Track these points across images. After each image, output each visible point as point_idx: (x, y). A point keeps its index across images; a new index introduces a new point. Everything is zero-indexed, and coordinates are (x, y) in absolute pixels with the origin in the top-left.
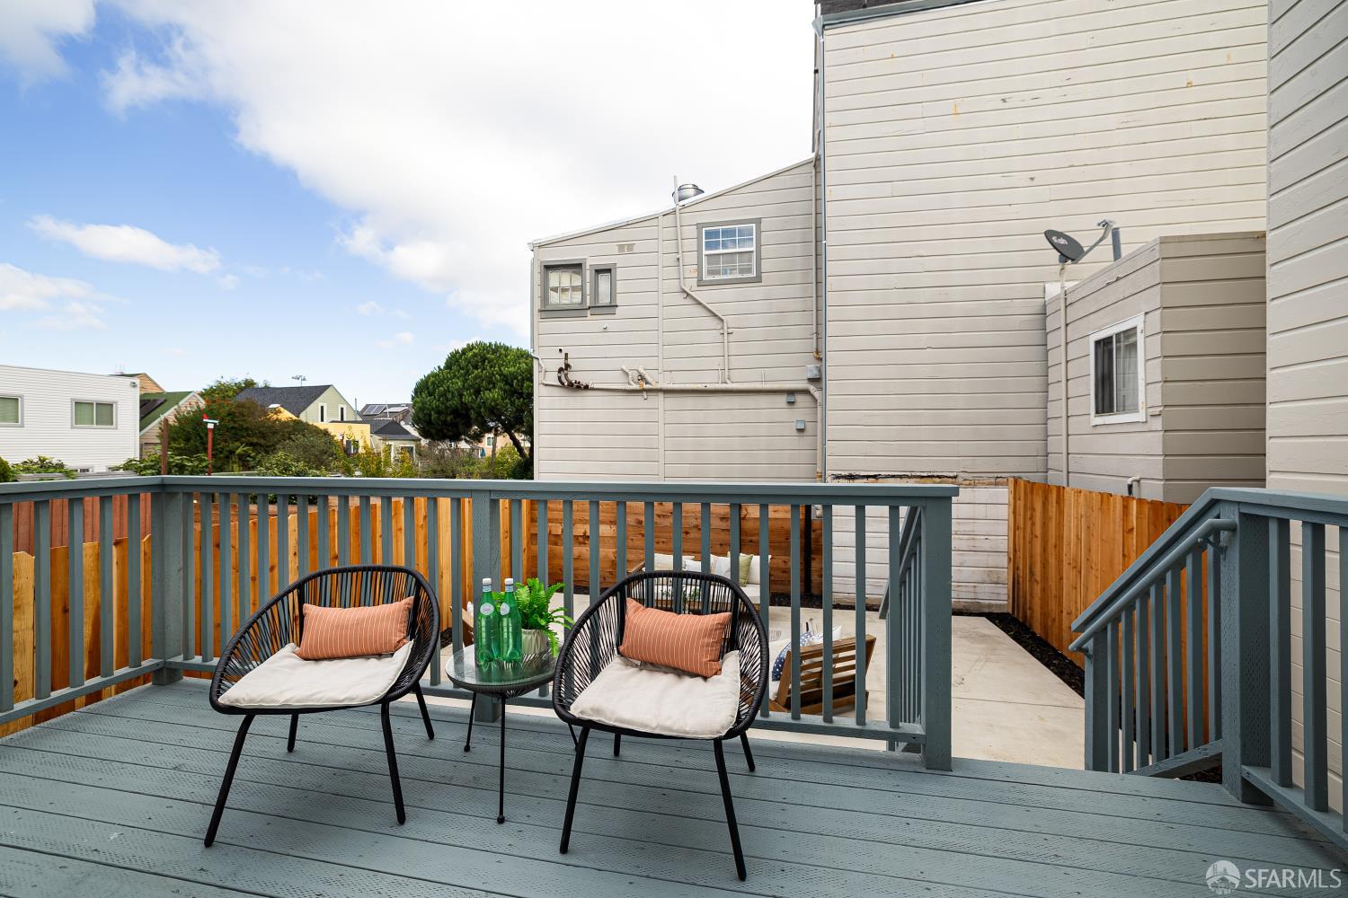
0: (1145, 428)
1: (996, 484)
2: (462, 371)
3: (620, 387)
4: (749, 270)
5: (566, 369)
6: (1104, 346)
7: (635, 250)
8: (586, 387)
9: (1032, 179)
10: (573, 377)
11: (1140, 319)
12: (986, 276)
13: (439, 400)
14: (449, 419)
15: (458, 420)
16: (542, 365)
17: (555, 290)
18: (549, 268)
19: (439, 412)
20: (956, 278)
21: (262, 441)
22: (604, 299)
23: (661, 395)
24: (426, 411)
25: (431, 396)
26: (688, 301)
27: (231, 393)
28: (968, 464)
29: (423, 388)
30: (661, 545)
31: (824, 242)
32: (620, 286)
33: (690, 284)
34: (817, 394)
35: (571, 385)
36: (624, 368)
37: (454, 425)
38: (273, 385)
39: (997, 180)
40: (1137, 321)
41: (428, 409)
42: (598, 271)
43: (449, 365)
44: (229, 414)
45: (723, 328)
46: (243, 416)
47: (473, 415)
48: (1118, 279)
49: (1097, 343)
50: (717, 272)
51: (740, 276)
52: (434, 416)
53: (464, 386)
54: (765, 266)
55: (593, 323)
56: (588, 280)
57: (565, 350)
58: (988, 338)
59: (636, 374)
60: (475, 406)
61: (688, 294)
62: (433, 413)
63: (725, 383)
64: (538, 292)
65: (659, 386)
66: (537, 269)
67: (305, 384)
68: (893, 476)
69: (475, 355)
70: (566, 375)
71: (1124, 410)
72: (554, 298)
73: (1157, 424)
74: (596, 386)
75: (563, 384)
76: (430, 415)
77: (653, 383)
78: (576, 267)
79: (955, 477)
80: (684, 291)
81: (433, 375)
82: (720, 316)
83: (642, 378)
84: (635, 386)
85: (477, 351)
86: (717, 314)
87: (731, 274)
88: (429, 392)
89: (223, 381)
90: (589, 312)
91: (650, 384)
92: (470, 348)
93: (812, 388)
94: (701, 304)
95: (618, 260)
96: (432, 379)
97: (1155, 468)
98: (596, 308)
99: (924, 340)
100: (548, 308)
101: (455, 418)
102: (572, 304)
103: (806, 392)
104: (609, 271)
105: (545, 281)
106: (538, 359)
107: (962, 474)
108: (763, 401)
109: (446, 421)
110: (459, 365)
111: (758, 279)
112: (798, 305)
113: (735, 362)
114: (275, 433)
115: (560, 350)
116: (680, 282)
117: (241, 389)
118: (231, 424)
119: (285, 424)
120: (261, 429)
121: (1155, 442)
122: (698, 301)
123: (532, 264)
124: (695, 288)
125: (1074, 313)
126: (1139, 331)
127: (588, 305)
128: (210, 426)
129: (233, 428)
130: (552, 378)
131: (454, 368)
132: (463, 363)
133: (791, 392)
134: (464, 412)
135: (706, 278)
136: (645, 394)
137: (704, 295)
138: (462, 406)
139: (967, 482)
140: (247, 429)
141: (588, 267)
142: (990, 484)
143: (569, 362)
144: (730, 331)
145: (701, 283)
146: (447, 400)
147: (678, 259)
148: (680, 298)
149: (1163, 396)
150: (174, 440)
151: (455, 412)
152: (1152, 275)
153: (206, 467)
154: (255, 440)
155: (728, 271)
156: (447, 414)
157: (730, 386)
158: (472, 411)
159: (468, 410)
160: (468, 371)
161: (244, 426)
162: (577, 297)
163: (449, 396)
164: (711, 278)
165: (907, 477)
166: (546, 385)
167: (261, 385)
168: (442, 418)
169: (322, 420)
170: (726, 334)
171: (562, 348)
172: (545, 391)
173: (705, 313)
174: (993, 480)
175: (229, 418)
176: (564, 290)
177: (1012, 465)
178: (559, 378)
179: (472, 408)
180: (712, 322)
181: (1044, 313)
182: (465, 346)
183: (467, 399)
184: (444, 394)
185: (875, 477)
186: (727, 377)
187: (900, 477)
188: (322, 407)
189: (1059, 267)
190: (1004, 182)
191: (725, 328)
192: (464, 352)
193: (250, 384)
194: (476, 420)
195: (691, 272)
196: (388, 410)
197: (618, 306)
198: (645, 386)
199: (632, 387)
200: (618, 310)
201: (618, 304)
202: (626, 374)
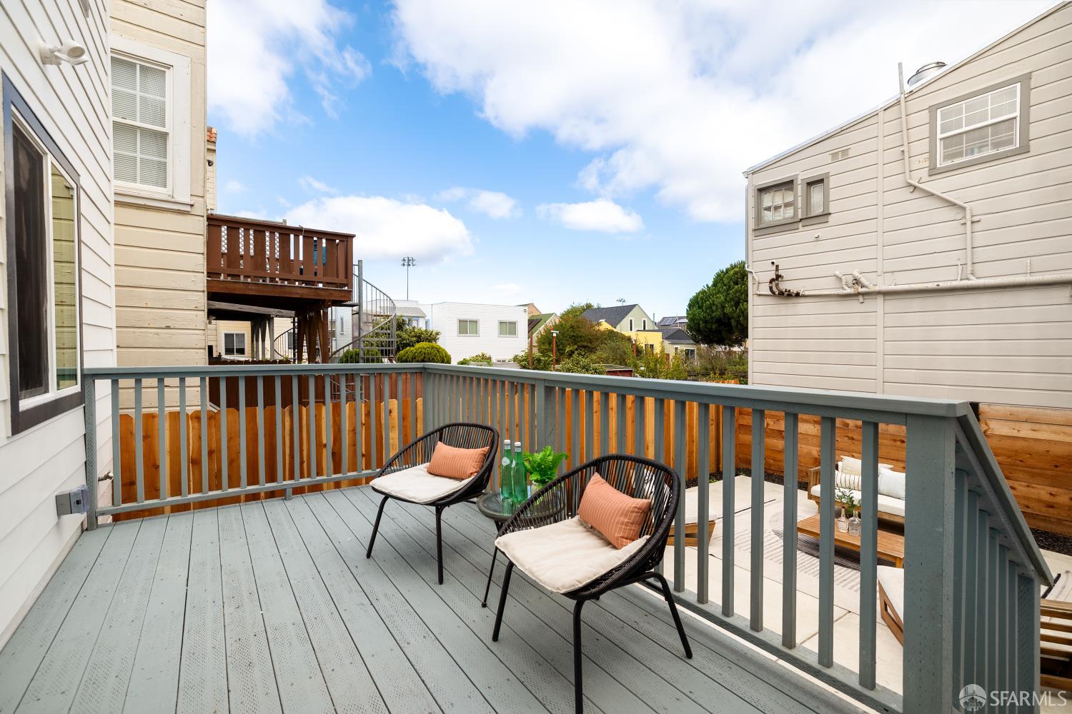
2: (725, 287)
3: (829, 293)
4: (1009, 142)
5: (777, 279)
7: (851, 153)
8: (797, 295)
10: (784, 286)
13: (706, 312)
14: (714, 327)
15: (722, 328)
16: (756, 278)
17: (768, 209)
18: (762, 190)
19: (706, 322)
21: (589, 345)
22: (818, 210)
23: (880, 299)
24: (695, 321)
25: (700, 309)
26: (916, 195)
27: (578, 313)
29: (695, 303)
32: (833, 194)
33: (919, 176)
35: (781, 293)
36: (837, 273)
37: (718, 332)
38: (603, 306)
41: (697, 320)
42: (810, 184)
43: (715, 284)
44: (571, 327)
45: (964, 217)
46: (579, 328)
47: (733, 323)
50: (960, 154)
51: (994, 152)
52: (702, 325)
53: (726, 299)
54: (1034, 131)
55: (804, 234)
56: (799, 194)
57: (776, 262)
59: (850, 279)
60: (735, 315)
61: (915, 188)
62: (701, 322)
63: (968, 279)
64: (752, 214)
65: (877, 289)
66: (752, 193)
67: (625, 304)
69: (736, 273)
70: (777, 285)
72: (769, 217)
74: (807, 293)
75: (773, 293)
76: (699, 325)
77: (870, 285)
78: (788, 184)
80: (911, 185)
81: (703, 292)
82: (961, 203)
83: (857, 282)
84: (849, 291)
85: (737, 269)
86: (957, 202)
87: (980, 152)
88: (699, 306)
89: (574, 305)
90: (800, 224)
91: (866, 287)
92: (733, 267)
94: (933, 195)
95: (832, 169)
96: (701, 295)
98: (808, 219)
100: (762, 226)
101: (719, 327)
102: (784, 219)
104: (821, 181)
105: (759, 202)
106: (751, 272)
109: (711, 328)
110: (723, 283)
111: (1023, 150)
113: (981, 254)
114: (597, 339)
115: (773, 263)
116: (905, 176)
117: (584, 310)
118: (572, 334)
119: (603, 333)
120: (589, 337)
122: (929, 192)
123: (747, 190)
124: (925, 178)
127: (800, 217)
128: (555, 335)
129: (573, 336)
130: (765, 289)
131: (719, 285)
132: (726, 281)
134: (726, 321)
135: (941, 164)
136: (861, 298)
137: (936, 186)
138: (724, 317)
140: (581, 336)
141: (799, 182)
143: (780, 272)
144: (975, 219)
145: (934, 171)
146: (713, 312)
147: (903, 151)
148: (906, 194)
150: (543, 344)
151: (719, 321)
153: (552, 361)
154: (586, 344)
155: (976, 151)
156: (712, 323)
157: (974, 282)
158: (733, 320)
159: (729, 319)
160: (730, 287)
161: (580, 334)
162: (789, 212)
163: (714, 308)
164: (949, 163)
166: (760, 295)
167: (596, 306)
168: (709, 326)
169: (631, 330)
170: (969, 223)
171: (774, 261)
172: (758, 300)
173: (939, 204)
175: (571, 329)
176: (777, 208)
178: (771, 288)
179: (733, 318)
180: (949, 213)
182: (729, 267)
183: (728, 310)
184: (710, 307)
186: (969, 272)
188: (631, 321)
191: (968, 216)
192: (727, 270)
193: (589, 306)
194: (737, 327)
195: (921, 163)
196: (678, 321)
197: (830, 214)
198: (861, 290)
199: (845, 292)
200: (831, 218)
201: (830, 212)
202: (839, 279)
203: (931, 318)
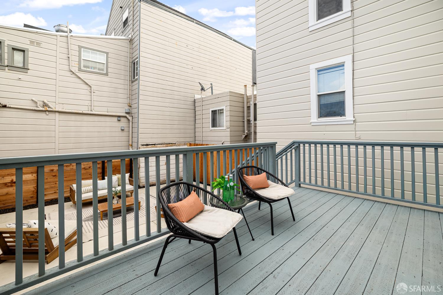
0: (225, 131)
1: (185, 145)
3: (31, 108)
4: (103, 70)
6: (214, 112)
7: (42, 46)
8: (5, 106)
9: (192, 68)
11: (225, 107)
12: (182, 90)
20: (176, 89)
22: (19, 64)
23: (57, 114)
26: (73, 76)
28: (178, 140)
30: (67, 179)
31: (139, 69)
32: (31, 61)
33: (75, 69)
34: (130, 118)
36: (34, 100)
39: (185, 66)
40: (224, 108)
42: (14, 50)
48: (218, 98)
49: (212, 111)
50: (88, 67)
51: (98, 71)
54: (109, 70)
58: (183, 106)
59: (42, 103)
61: (73, 73)
63: (92, 111)
65: (56, 110)
68: (159, 144)
71: (220, 126)
73: (229, 130)
74: (11, 106)
77: (54, 108)
79: (175, 143)
80: (72, 71)
82: (90, 85)
83: (46, 105)
84: (41, 109)
86: (88, 83)
87: (94, 70)
90: (7, 69)
91: (51, 108)
93: (127, 116)
94: (80, 78)
97: (228, 139)
98: (12, 67)
99: (167, 105)
103: (126, 117)
104: (23, 51)
107: (177, 143)
108: (108, 119)
111: (107, 74)
112: (122, 86)
113: (96, 103)
116: (69, 67)
121: (228, 134)
124: (77, 71)
125: (204, 103)
126: (224, 110)
133: (119, 117)
135: (82, 68)
136: (47, 112)
137: (81, 75)
139: (178, 145)
141: (6, 45)
142: (183, 145)
144: (94, 91)
145: (80, 70)
147: (69, 57)
148: (69, 74)
149: (230, 124)
152: (228, 98)
155: (93, 68)
157: (94, 112)
164: (85, 69)
165: (163, 144)
170: (92, 92)
173: (82, 82)
174: (184, 144)
177: (188, 140)
180: (86, 87)
181: (195, 101)
185: (154, 144)
186: (92, 109)
187: (161, 144)
189: (201, 92)
190: (186, 66)
191: (92, 90)
195: (75, 64)
197: (29, 69)
198: (48, 109)
199: (39, 109)
200: (29, 71)
201: (29, 68)
202: (36, 103)
203: (79, 124)
